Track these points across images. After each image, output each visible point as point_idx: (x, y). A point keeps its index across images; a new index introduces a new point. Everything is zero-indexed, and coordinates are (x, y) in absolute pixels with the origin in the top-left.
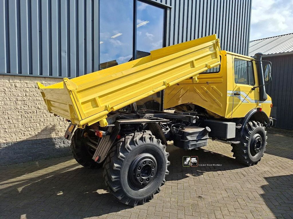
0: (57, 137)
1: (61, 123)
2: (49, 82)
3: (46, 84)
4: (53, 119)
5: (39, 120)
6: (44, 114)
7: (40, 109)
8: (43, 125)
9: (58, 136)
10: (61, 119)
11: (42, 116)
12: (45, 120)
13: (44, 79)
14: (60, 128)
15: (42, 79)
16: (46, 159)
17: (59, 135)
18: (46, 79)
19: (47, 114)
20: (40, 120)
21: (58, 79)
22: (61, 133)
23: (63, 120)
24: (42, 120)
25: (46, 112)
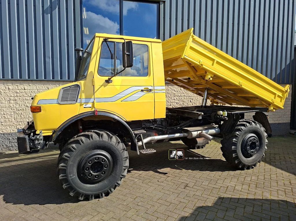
2: (36, 84)
7: (28, 107)
15: (29, 82)
18: (33, 81)
21: (43, 82)
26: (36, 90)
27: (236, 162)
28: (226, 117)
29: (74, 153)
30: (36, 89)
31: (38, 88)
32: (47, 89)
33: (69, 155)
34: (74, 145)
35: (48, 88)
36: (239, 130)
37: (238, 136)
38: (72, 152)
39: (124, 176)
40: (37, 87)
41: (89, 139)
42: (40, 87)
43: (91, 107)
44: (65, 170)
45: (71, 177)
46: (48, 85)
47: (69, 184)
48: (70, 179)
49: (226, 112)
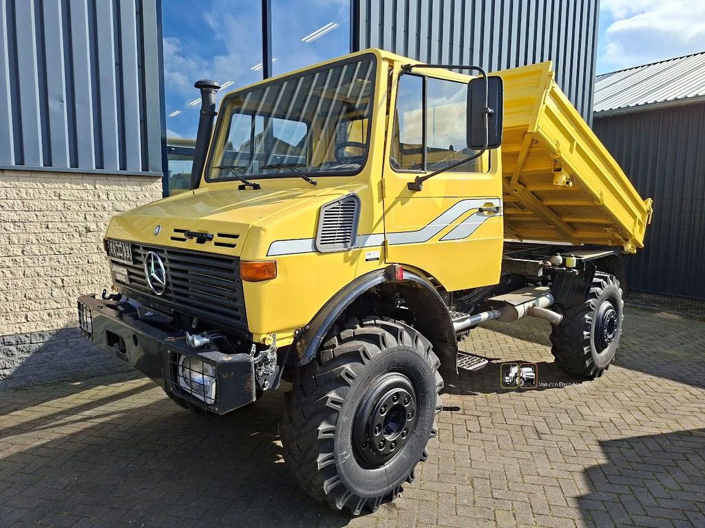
0: (48, 329)
1: (56, 292)
2: (17, 183)
3: (8, 189)
4: (34, 283)
6: (4, 270)
9: (52, 328)
10: (55, 283)
12: (10, 286)
14: (55, 305)
16: (17, 389)
17: (54, 325)
18: (6, 173)
19: (13, 270)
21: (40, 175)
22: (58, 321)
23: (61, 284)
25: (11, 265)
26: (19, 201)
27: (588, 363)
28: (574, 268)
29: (352, 390)
30: (16, 196)
31: (24, 195)
32: (54, 198)
33: (340, 396)
34: (348, 367)
35: (60, 195)
36: (594, 295)
37: (593, 309)
38: (345, 388)
39: (434, 433)
40: (22, 190)
41: (380, 347)
42: (31, 191)
43: (378, 259)
44: (331, 441)
45: (343, 456)
46: (56, 185)
47: (338, 479)
48: (341, 463)
49: (575, 259)
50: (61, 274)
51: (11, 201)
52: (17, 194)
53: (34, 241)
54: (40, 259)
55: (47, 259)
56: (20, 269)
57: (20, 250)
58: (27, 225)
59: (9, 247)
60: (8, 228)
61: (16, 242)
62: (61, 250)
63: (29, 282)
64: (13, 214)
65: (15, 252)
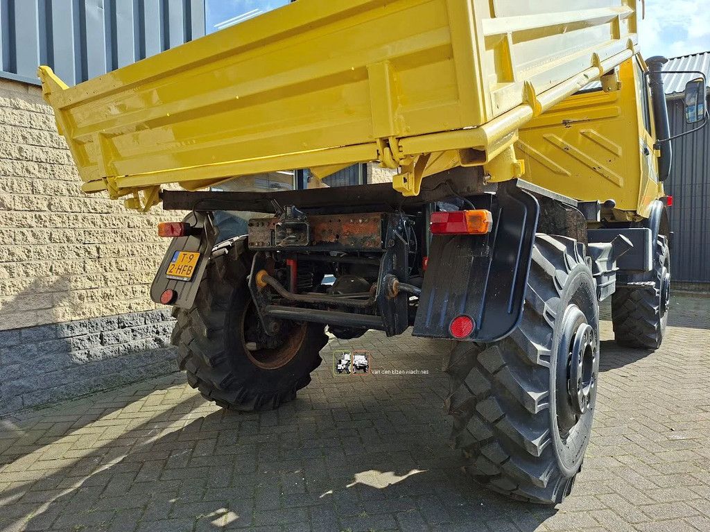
0: (77, 318)
1: (90, 265)
2: (45, 107)
3: (33, 114)
4: (62, 252)
5: (6, 255)
6: (24, 230)
7: (9, 209)
8: (22, 273)
9: (82, 317)
10: (89, 253)
11: (19, 237)
12: (32, 254)
13: (21, 89)
14: (88, 284)
15: (11, 87)
17: (86, 311)
18: (31, 91)
19: (36, 230)
20: (12, 254)
22: (91, 306)
23: (97, 255)
24: (19, 251)
25: (34, 224)
26: (46, 133)
30: (43, 126)
50: (97, 241)
51: (37, 132)
52: (44, 123)
53: (65, 192)
54: (71, 218)
55: (80, 218)
56: (45, 229)
57: (46, 203)
58: (56, 168)
59: (32, 197)
60: (31, 169)
61: (42, 191)
62: (97, 207)
63: (57, 249)
64: (38, 150)
65: (39, 206)
